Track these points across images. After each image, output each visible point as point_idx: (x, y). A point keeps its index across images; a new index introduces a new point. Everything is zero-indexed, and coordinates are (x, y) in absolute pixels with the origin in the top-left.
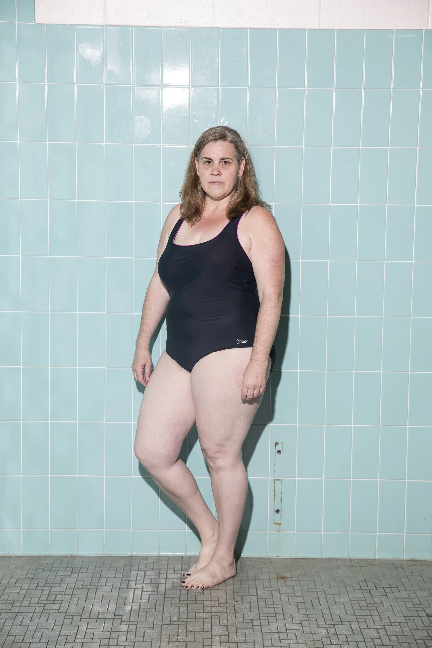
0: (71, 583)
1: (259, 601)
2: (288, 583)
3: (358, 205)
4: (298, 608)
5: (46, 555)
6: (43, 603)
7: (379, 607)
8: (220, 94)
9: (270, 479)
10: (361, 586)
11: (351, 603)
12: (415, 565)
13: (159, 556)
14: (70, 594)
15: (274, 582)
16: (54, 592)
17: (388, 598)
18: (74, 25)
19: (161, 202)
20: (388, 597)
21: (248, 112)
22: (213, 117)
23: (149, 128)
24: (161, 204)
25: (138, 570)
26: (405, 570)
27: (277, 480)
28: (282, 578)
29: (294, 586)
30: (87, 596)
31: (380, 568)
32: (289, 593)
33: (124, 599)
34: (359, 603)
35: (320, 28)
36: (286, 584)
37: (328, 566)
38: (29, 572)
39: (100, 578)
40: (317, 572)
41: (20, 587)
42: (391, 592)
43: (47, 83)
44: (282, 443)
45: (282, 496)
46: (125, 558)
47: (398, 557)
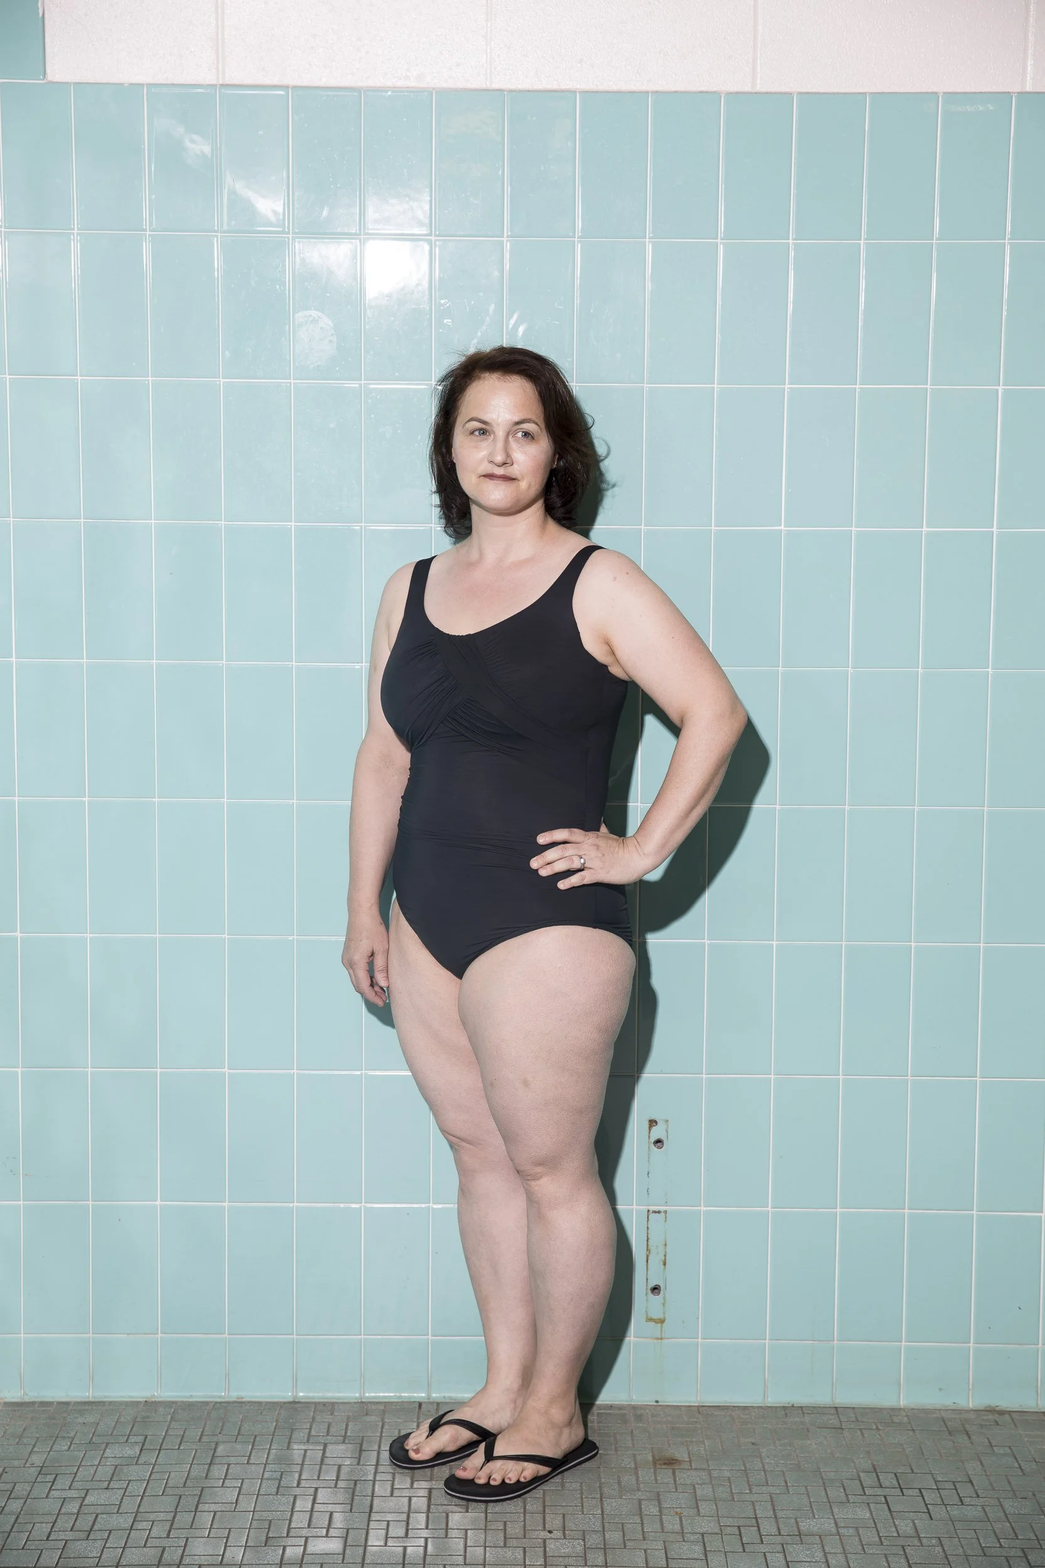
0: (138, 1480)
1: (606, 1529)
2: (683, 1477)
3: (853, 529)
4: (705, 1551)
5: (84, 1400)
6: (60, 1539)
7: (909, 1548)
8: (507, 256)
9: (636, 1209)
10: (865, 1485)
11: (838, 1534)
12: (997, 1423)
13: (361, 1402)
14: (132, 1513)
15: (646, 1475)
16: (93, 1505)
17: (932, 1519)
18: (143, 85)
19: (363, 524)
20: (933, 1516)
21: (577, 301)
22: (491, 312)
23: (331, 341)
24: (361, 528)
25: (308, 1441)
26: (973, 1438)
27: (655, 1212)
28: (667, 1462)
29: (696, 1486)
30: (174, 1517)
31: (911, 1433)
32: (683, 1506)
33: (267, 1527)
34: (859, 1536)
35: (754, 91)
36: (675, 1481)
37: (781, 1426)
38: (35, 1449)
39: (210, 1464)
40: (753, 1444)
41: (9, 1492)
42: (939, 1501)
43: (76, 231)
44: (667, 1121)
45: (666, 1252)
46: (278, 1408)
47: (955, 1403)
